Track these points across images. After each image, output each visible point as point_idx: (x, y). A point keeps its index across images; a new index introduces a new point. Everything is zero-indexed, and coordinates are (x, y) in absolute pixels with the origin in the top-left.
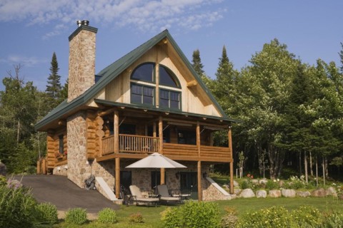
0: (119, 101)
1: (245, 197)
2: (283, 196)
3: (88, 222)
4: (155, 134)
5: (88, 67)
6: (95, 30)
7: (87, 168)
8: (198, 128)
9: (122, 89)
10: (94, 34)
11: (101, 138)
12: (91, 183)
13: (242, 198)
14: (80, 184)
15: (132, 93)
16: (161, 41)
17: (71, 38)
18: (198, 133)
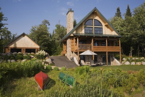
0: (81, 33)
1: (126, 64)
2: (142, 65)
3: (59, 70)
4: (91, 43)
5: (71, 23)
6: (73, 11)
7: (71, 54)
8: (107, 40)
9: (82, 29)
10: (73, 13)
11: (75, 45)
12: (72, 59)
13: (125, 65)
14: (70, 59)
15: (85, 30)
16: (94, 11)
17: (67, 14)
18: (107, 42)
